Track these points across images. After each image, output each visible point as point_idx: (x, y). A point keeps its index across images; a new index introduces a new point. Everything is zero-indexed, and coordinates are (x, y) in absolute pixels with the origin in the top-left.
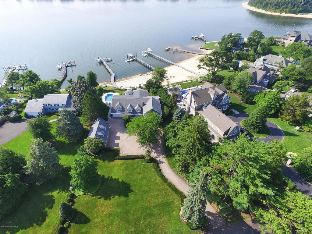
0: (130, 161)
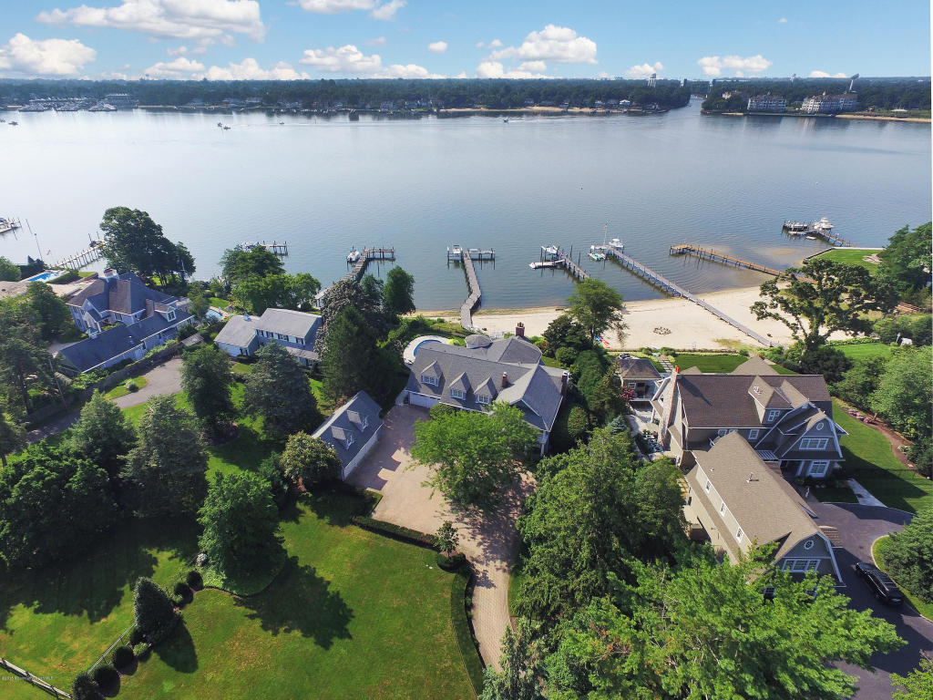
0: (391, 543)
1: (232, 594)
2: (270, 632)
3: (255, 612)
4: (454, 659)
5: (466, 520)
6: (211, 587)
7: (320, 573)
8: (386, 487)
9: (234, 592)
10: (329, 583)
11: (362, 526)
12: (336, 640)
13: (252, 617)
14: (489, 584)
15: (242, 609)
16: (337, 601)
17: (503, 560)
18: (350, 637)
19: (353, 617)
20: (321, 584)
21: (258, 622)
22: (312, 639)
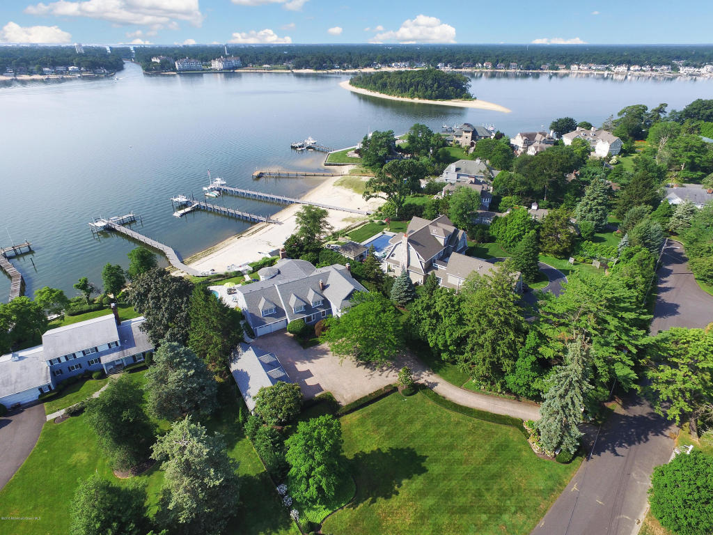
0: (373, 407)
1: (342, 508)
2: (394, 495)
3: (370, 498)
4: (470, 421)
5: (385, 368)
6: (324, 519)
7: (367, 450)
8: (323, 386)
9: (343, 505)
10: (379, 449)
11: (347, 413)
12: (423, 464)
13: (374, 501)
14: (436, 384)
15: (361, 505)
16: (396, 452)
17: (424, 371)
18: (426, 457)
19: (413, 449)
20: (377, 454)
21: (381, 500)
22: (415, 476)
